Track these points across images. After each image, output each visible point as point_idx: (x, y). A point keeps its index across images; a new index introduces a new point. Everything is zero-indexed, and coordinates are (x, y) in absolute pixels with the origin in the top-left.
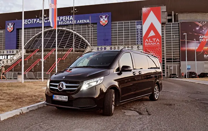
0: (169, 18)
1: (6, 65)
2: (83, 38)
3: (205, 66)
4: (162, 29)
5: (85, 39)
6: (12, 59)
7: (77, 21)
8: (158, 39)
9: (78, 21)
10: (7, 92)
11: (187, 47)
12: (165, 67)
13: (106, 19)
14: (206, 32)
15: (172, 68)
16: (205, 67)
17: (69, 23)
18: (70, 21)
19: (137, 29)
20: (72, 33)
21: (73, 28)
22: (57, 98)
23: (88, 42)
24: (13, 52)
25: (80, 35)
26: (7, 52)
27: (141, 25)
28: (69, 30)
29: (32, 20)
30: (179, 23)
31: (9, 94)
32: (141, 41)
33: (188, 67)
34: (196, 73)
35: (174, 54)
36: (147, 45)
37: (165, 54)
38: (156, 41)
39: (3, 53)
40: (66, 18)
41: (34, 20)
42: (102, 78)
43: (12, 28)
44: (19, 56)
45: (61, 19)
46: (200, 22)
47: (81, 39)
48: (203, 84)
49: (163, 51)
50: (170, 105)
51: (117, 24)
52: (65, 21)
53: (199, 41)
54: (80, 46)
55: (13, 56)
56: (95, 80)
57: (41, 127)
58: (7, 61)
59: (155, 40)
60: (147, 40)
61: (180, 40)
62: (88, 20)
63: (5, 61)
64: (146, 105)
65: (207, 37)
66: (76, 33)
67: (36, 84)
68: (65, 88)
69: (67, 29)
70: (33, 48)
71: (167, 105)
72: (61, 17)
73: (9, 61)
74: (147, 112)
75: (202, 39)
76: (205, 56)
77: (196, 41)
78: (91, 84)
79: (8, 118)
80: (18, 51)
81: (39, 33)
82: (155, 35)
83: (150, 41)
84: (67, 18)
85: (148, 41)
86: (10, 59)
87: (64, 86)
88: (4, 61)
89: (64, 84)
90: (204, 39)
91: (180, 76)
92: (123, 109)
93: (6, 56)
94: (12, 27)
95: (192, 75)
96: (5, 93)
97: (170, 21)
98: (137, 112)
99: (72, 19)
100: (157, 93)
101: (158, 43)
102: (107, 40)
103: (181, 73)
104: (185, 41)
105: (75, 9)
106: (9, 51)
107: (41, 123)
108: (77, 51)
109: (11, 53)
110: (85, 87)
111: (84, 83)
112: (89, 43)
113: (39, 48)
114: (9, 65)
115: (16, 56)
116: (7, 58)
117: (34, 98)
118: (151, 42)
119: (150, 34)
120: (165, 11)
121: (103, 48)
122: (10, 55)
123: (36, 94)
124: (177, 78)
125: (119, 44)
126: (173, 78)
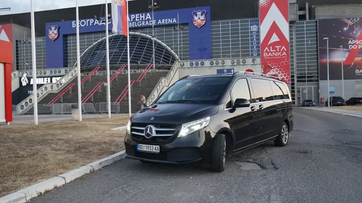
0: (301, 13)
1: (50, 92)
2: (167, 47)
3: (357, 86)
4: (291, 31)
5: (170, 49)
6: (59, 83)
7: (157, 22)
8: (284, 47)
9: (160, 20)
10: (63, 138)
11: (329, 58)
12: (296, 90)
13: (202, 18)
14: (359, 34)
15: (306, 91)
16: (356, 88)
17: (145, 24)
18: (147, 22)
19: (251, 32)
20: (150, 40)
21: (152, 33)
22: (144, 148)
23: (174, 54)
24: (60, 72)
25: (163, 43)
26: (51, 72)
27: (258, 25)
28: (145, 35)
29: (88, 20)
30: (316, 21)
31: (67, 142)
32: (258, 51)
33: (330, 90)
34: (344, 98)
35: (308, 70)
36: (267, 57)
37: (295, 70)
38: (282, 50)
39: (45, 73)
40: (139, 16)
41: (91, 20)
42: (208, 118)
43: (55, 34)
44: (69, 77)
45: (132, 18)
46: (349, 19)
47: (164, 49)
48: (354, 117)
49: (292, 65)
50: (306, 153)
51: (220, 25)
52: (138, 21)
53: (348, 48)
54: (163, 61)
55: (59, 78)
56: (198, 122)
57: (126, 192)
58: (52, 86)
59: (280, 48)
60: (267, 48)
61: (319, 48)
62: (174, 19)
63: (49, 86)
64: (270, 154)
65: (361, 42)
66: (156, 39)
67: (101, 123)
68: (154, 134)
69: (141, 34)
70: (90, 65)
71: (301, 153)
72: (132, 16)
73: (55, 86)
74: (273, 164)
75: (353, 45)
76: (357, 71)
77: (343, 48)
78: (193, 128)
79: (76, 179)
80: (68, 70)
81: (98, 41)
82: (279, 40)
83: (271, 51)
84: (141, 17)
85: (268, 51)
86: (56, 83)
87: (153, 131)
88: (47, 86)
89: (154, 129)
90: (356, 44)
91: (319, 103)
92: (237, 161)
93: (49, 79)
94: (56, 32)
95: (336, 101)
96: (60, 139)
97: (302, 17)
98: (259, 165)
99: (150, 17)
100: (286, 135)
101: (284, 53)
102: (205, 49)
103: (320, 98)
104: (327, 49)
105: (155, 4)
106: (53, 71)
107: (124, 186)
108: (159, 68)
109: (57, 74)
110: (184, 132)
111: (183, 127)
112: (178, 55)
113: (100, 64)
114: (55, 92)
115: (65, 77)
116: (51, 81)
117: (104, 146)
118: (273, 52)
119: (271, 39)
120: (295, 3)
121: (200, 62)
122: (56, 77)
123: (106, 140)
124: (314, 106)
125: (223, 56)
126: (307, 106)
